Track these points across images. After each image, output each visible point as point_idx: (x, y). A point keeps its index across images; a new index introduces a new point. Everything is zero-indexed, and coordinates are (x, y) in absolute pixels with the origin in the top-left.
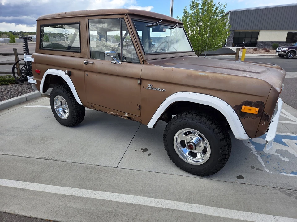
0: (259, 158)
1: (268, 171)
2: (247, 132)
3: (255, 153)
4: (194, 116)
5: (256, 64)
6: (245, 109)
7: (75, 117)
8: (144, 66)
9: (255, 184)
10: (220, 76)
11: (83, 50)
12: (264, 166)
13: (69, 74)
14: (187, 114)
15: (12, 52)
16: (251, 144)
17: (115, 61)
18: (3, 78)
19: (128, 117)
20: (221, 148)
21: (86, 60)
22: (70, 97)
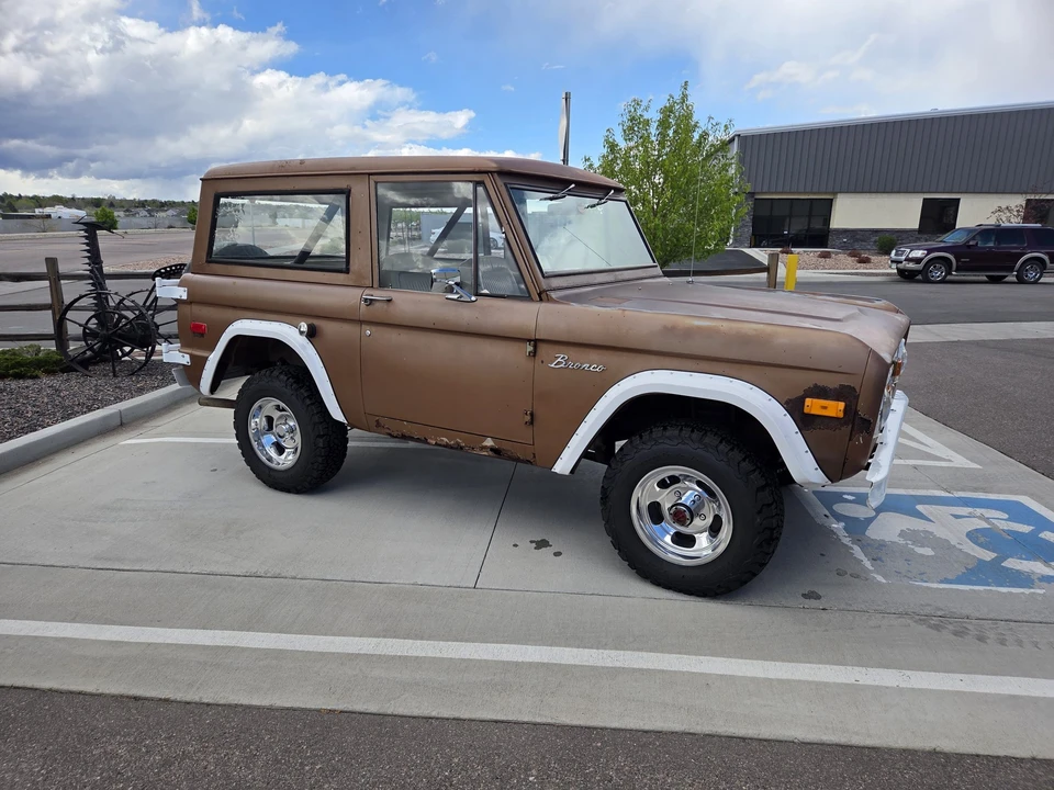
0: (857, 551)
1: (880, 578)
2: (822, 464)
3: (846, 541)
4: (686, 432)
5: (831, 298)
6: (813, 406)
7: (320, 460)
8: (544, 306)
9: (851, 608)
10: (747, 328)
11: (354, 266)
12: (871, 568)
13: (312, 334)
14: (665, 429)
15: (43, 269)
16: (832, 519)
17: (457, 293)
18: (14, 354)
19: (492, 449)
20: (759, 512)
21: (368, 291)
22: (308, 402)
